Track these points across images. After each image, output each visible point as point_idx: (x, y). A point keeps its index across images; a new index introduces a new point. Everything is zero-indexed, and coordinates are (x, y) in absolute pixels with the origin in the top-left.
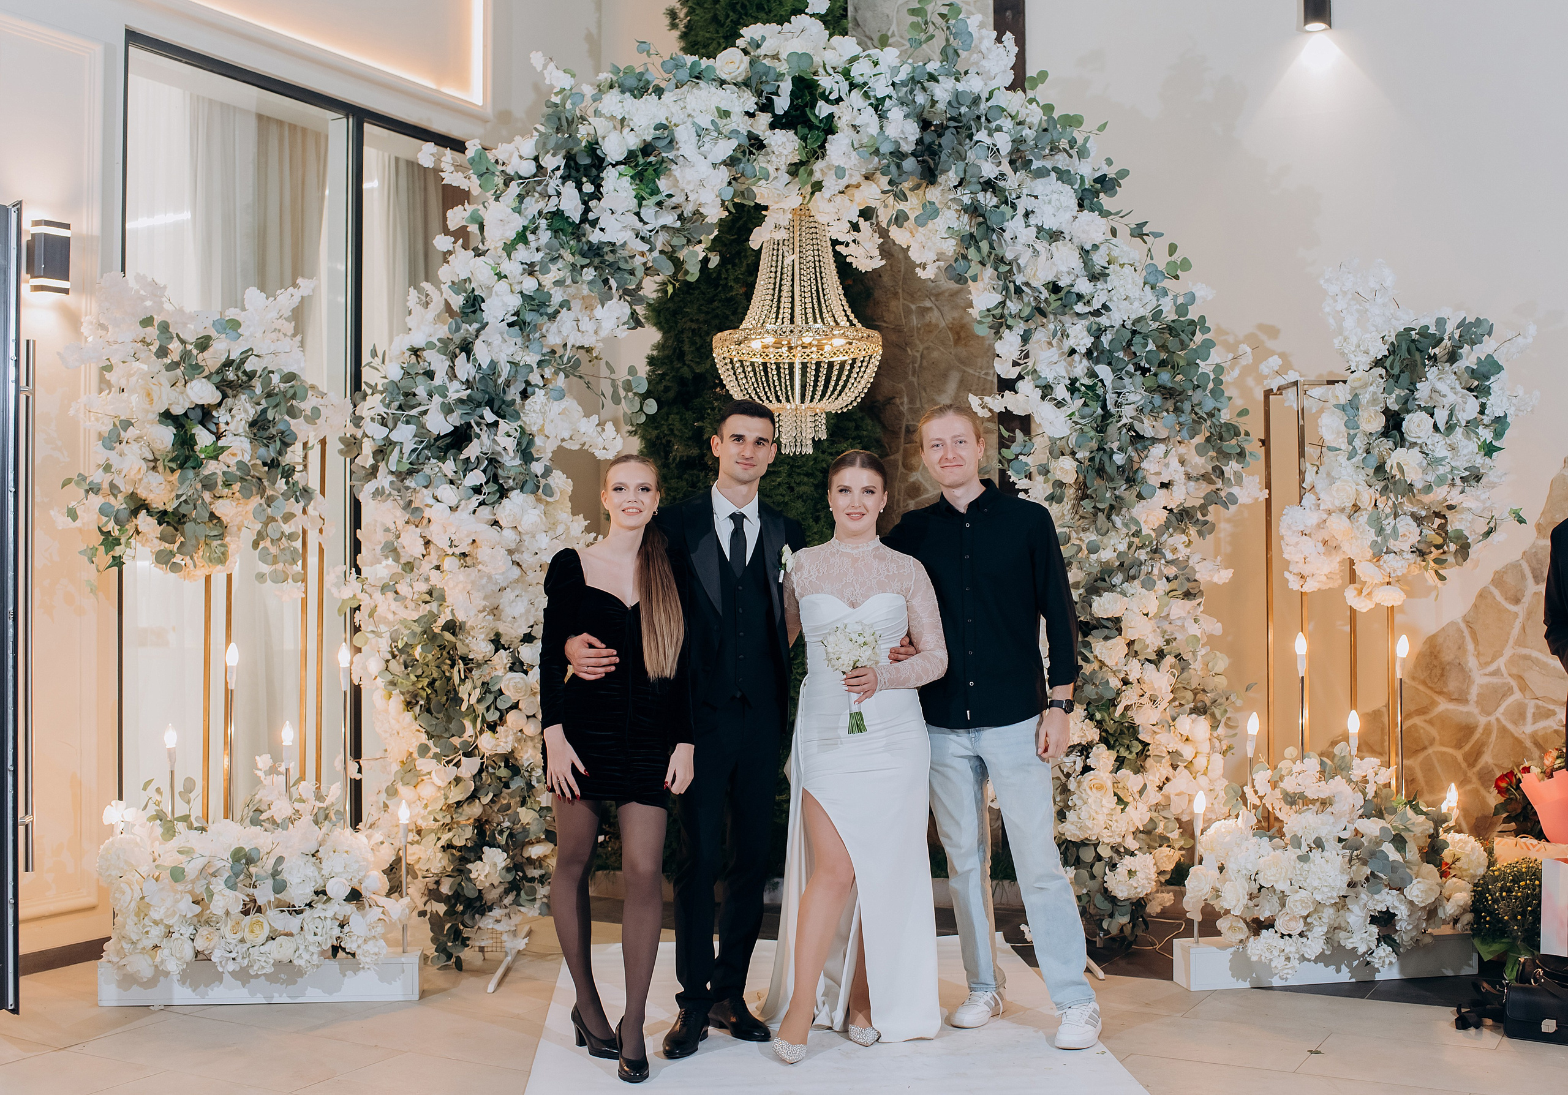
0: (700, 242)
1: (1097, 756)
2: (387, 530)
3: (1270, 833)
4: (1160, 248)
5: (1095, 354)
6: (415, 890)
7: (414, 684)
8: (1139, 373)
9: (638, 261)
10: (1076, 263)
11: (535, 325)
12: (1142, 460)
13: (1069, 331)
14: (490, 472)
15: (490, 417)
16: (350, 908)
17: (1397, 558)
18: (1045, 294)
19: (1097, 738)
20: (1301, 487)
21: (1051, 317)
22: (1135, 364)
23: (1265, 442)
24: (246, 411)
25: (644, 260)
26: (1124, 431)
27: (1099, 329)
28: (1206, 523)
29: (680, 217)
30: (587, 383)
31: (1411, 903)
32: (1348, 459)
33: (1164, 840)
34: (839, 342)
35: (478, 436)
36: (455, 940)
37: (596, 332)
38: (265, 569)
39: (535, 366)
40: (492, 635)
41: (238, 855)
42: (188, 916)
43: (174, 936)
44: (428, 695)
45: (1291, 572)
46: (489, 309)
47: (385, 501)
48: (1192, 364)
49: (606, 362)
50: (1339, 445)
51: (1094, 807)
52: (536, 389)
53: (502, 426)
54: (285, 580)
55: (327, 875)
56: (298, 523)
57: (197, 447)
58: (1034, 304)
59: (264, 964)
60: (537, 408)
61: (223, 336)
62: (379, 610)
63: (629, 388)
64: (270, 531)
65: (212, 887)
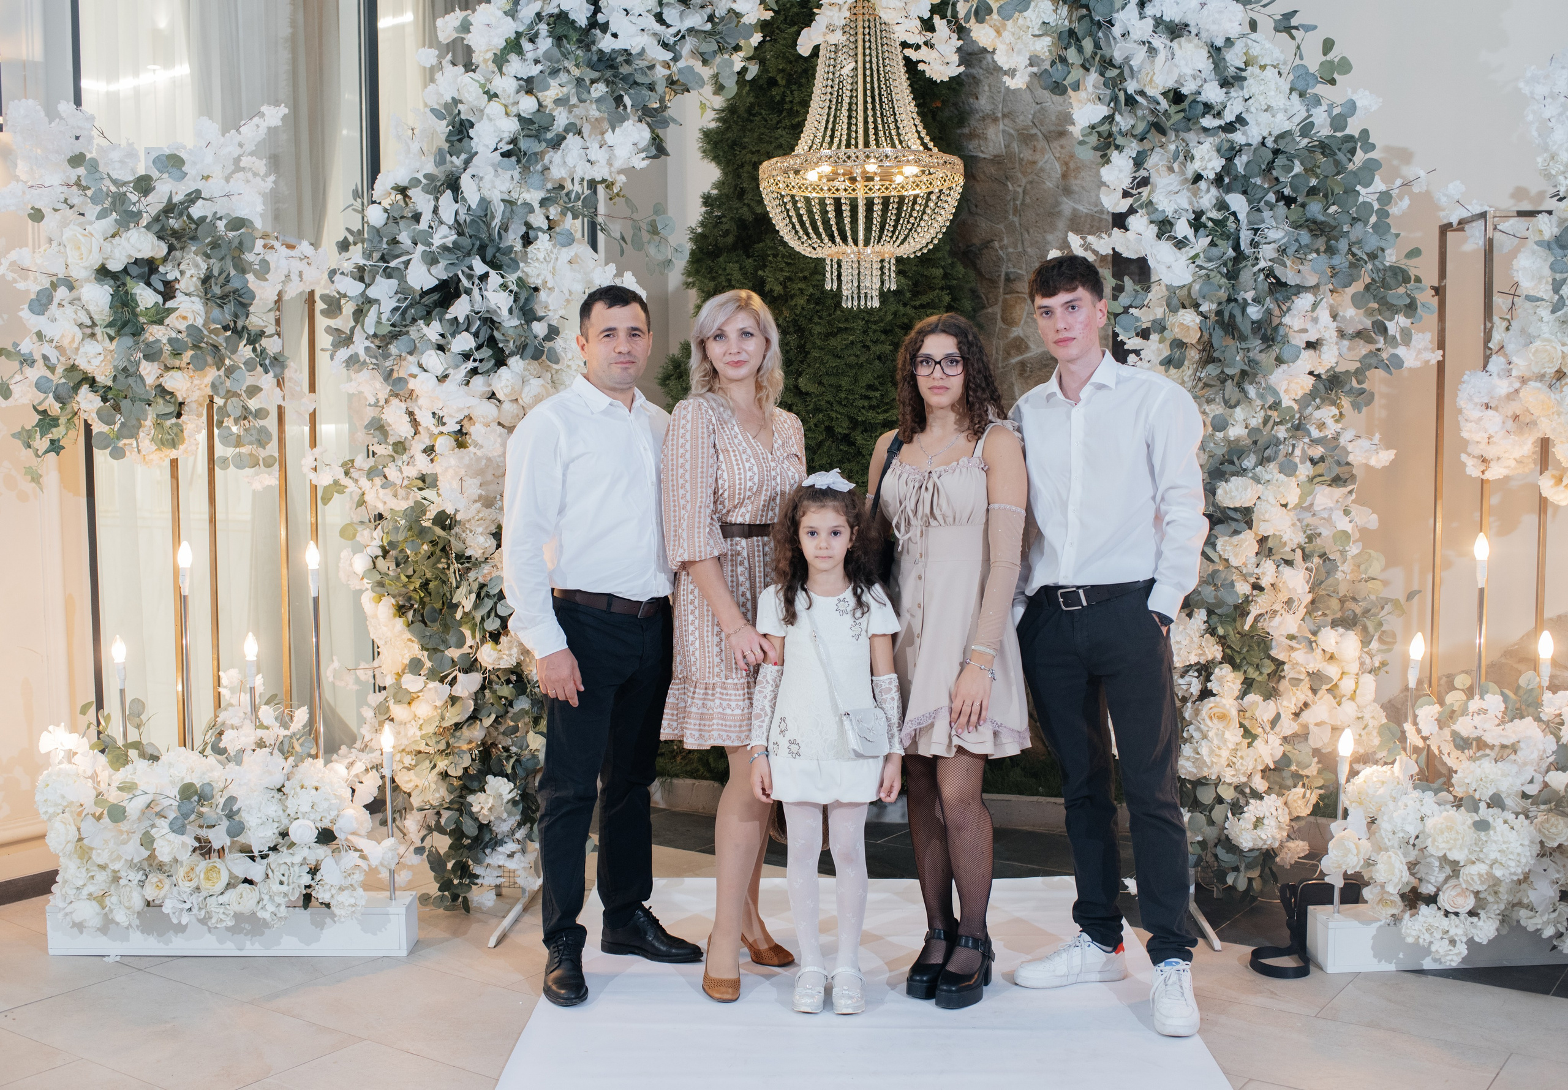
0: (737, 48)
1: (1220, 680)
2: (370, 405)
3: (1435, 785)
4: (1312, 45)
5: (1227, 180)
6: (412, 823)
7: (404, 586)
8: (1281, 203)
9: (661, 72)
10: (1204, 63)
11: (535, 154)
12: (1284, 314)
13: (1194, 152)
14: (484, 335)
15: (480, 267)
16: (322, 851)
18: (1164, 104)
19: (1219, 656)
20: (1486, 347)
21: (1172, 134)
22: (1277, 193)
23: (1439, 291)
24: (197, 266)
25: (667, 72)
26: (1262, 276)
27: (1232, 148)
28: (1362, 392)
29: (711, 18)
30: (602, 225)
32: (1553, 312)
33: (1298, 779)
34: (911, 170)
35: (468, 292)
36: (461, 878)
37: (610, 164)
38: (227, 452)
39: (536, 205)
40: (493, 529)
41: (188, 792)
42: (135, 861)
43: (121, 881)
44: (421, 598)
45: (1469, 455)
46: (479, 136)
47: (360, 370)
48: (1350, 191)
49: (628, 200)
50: (1540, 295)
51: (1216, 742)
52: (540, 234)
53: (494, 278)
54: (256, 464)
55: (293, 815)
56: (269, 397)
57: (138, 309)
58: (1151, 118)
59: (223, 917)
60: (541, 256)
61: (165, 176)
62: (367, 498)
63: (654, 231)
64: (229, 408)
65: (153, 832)
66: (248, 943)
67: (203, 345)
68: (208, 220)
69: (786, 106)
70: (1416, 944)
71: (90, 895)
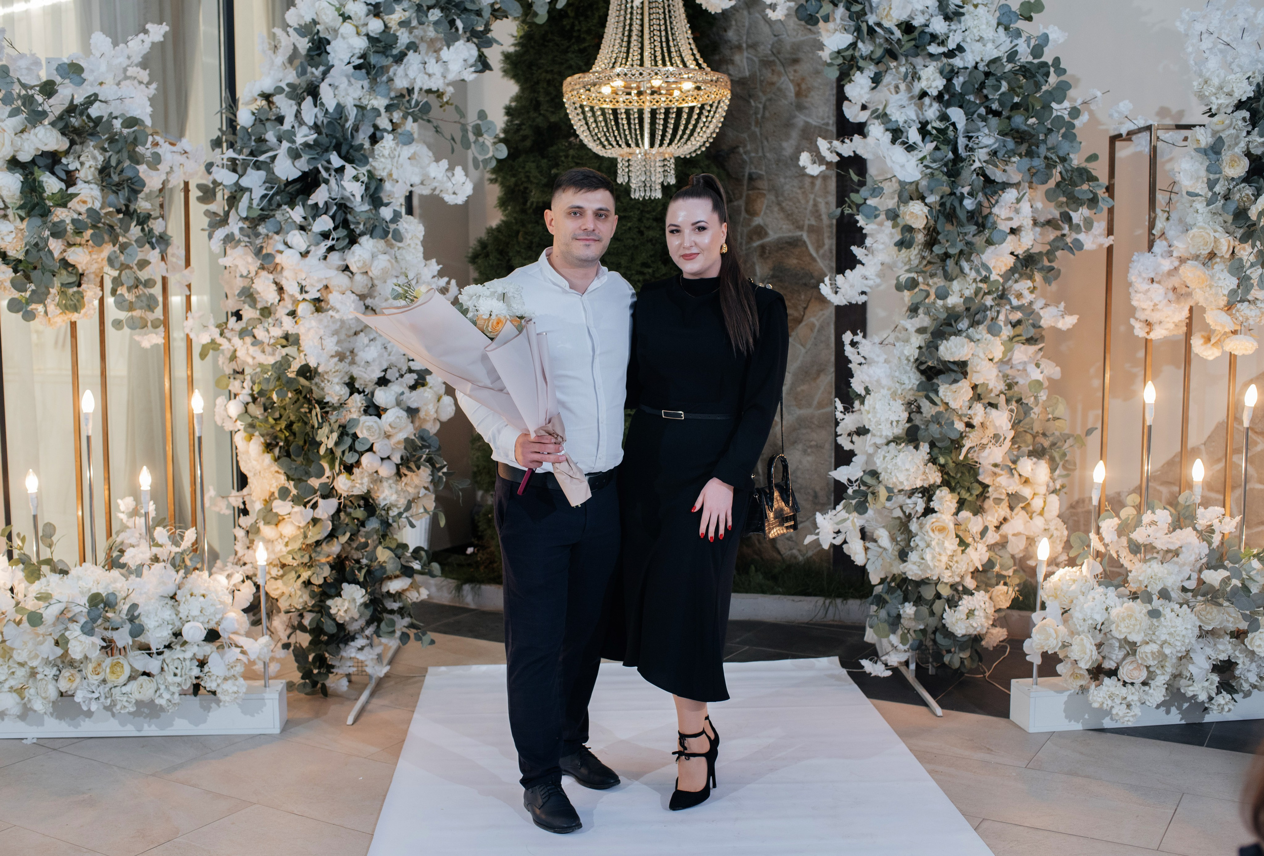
1: (940, 500)
2: (242, 276)
3: (1115, 582)
5: (946, 97)
6: (279, 623)
7: (272, 427)
8: (991, 116)
10: (931, 1)
11: (382, 67)
12: (993, 205)
13: (921, 73)
14: (339, 218)
15: (336, 161)
16: (209, 648)
17: (1252, 307)
18: (898, 34)
19: (939, 481)
20: (1150, 233)
21: (903, 60)
22: (986, 107)
23: (1110, 188)
24: (95, 158)
26: (976, 174)
27: (952, 71)
28: (1052, 269)
30: (436, 128)
31: (1253, 652)
32: (1208, 205)
33: (1001, 578)
34: (688, 87)
35: (327, 182)
36: (319, 668)
37: (443, 77)
38: (123, 315)
39: (383, 110)
40: (347, 379)
41: (95, 600)
42: (51, 658)
43: (39, 676)
44: (286, 437)
45: (1137, 319)
46: (335, 51)
47: (236, 247)
48: (1047, 107)
49: (457, 108)
50: (1197, 191)
51: (937, 550)
52: (385, 134)
53: (350, 170)
54: (145, 326)
55: (184, 618)
56: (156, 269)
57: (45, 195)
58: (886, 46)
59: (126, 704)
60: (386, 153)
61: (67, 81)
62: (238, 354)
63: (478, 132)
64: (123, 278)
65: (67, 634)
66: (146, 726)
67: (100, 225)
68: (104, 119)
69: (575, 34)
70: (1100, 709)
71: (11, 688)
